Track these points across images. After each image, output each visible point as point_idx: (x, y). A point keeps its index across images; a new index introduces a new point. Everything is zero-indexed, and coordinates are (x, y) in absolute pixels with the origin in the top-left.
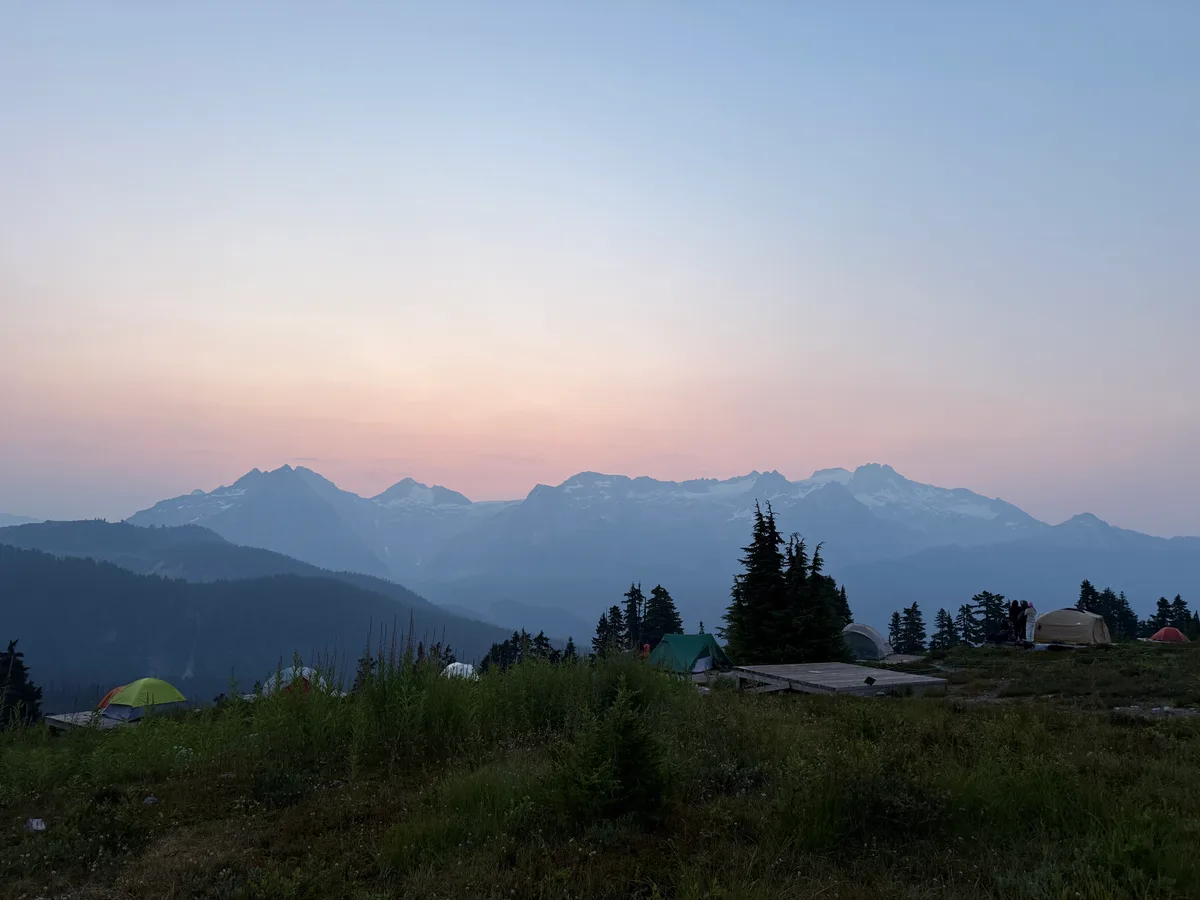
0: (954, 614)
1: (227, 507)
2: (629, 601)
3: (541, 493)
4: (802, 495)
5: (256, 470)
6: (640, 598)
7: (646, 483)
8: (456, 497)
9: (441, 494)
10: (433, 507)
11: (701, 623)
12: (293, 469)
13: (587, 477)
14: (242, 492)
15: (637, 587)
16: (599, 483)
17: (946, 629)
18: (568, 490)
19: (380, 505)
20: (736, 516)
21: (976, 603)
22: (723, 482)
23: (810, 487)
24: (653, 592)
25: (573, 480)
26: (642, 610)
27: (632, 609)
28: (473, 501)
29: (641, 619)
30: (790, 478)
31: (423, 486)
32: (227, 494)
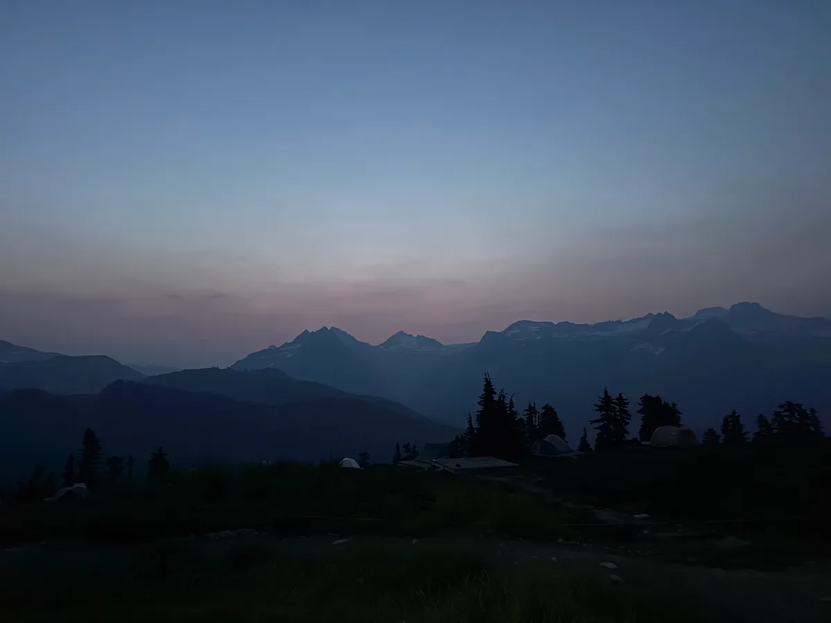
0: (770, 417)
2: (528, 414)
3: (489, 337)
5: (306, 331)
6: (535, 412)
7: (565, 326)
8: (433, 342)
9: (423, 340)
10: (418, 350)
11: (584, 429)
12: (329, 329)
13: (522, 324)
14: (299, 345)
15: (532, 405)
16: (532, 328)
17: (764, 429)
18: (509, 334)
19: (383, 350)
20: (638, 347)
21: (782, 410)
23: (695, 323)
24: (543, 408)
25: (512, 327)
26: (536, 420)
27: (530, 419)
28: (444, 344)
29: (536, 426)
30: (678, 317)
31: (411, 336)
32: (290, 347)
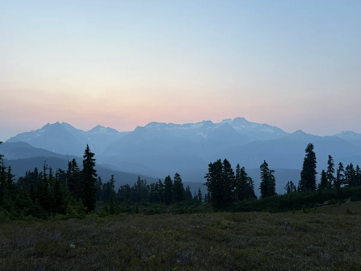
1: (40, 135)
3: (139, 128)
4: (217, 127)
5: (48, 124)
7: (171, 125)
8: (115, 131)
9: (109, 130)
10: (107, 134)
12: (61, 123)
13: (154, 124)
14: (44, 130)
16: (157, 125)
18: (147, 128)
19: (90, 133)
20: (198, 134)
22: (195, 124)
23: (219, 125)
25: (149, 124)
28: (119, 132)
30: (214, 122)
31: (104, 127)
32: (40, 131)
